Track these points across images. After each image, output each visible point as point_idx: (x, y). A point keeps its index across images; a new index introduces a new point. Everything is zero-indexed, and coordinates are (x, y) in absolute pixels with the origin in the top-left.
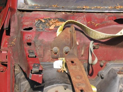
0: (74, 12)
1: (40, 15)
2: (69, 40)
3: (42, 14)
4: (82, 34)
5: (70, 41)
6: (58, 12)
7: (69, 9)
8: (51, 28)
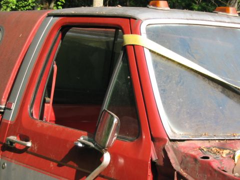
6: (212, 140)
7: (221, 137)
8: (224, 155)
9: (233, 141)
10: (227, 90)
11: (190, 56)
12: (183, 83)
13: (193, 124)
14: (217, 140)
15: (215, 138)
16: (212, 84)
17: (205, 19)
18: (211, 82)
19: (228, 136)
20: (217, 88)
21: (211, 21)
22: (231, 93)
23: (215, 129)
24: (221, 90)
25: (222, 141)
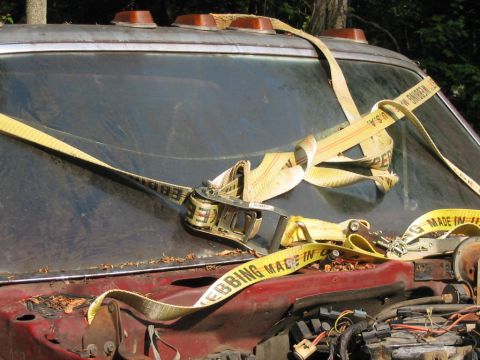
0: (88, 278)
1: (21, 292)
2: (112, 328)
3: (24, 290)
4: (127, 315)
5: (114, 330)
6: (56, 280)
7: (77, 273)
8: (69, 310)
9: (102, 280)
10: (101, 178)
11: (29, 116)
12: (9, 171)
13: (20, 253)
14: (66, 280)
15: (63, 277)
16: (69, 169)
17: (71, 39)
18: (67, 164)
19: (90, 272)
20: (81, 175)
21: (84, 42)
22: (109, 184)
23: (66, 259)
24: (88, 179)
25: (77, 282)
